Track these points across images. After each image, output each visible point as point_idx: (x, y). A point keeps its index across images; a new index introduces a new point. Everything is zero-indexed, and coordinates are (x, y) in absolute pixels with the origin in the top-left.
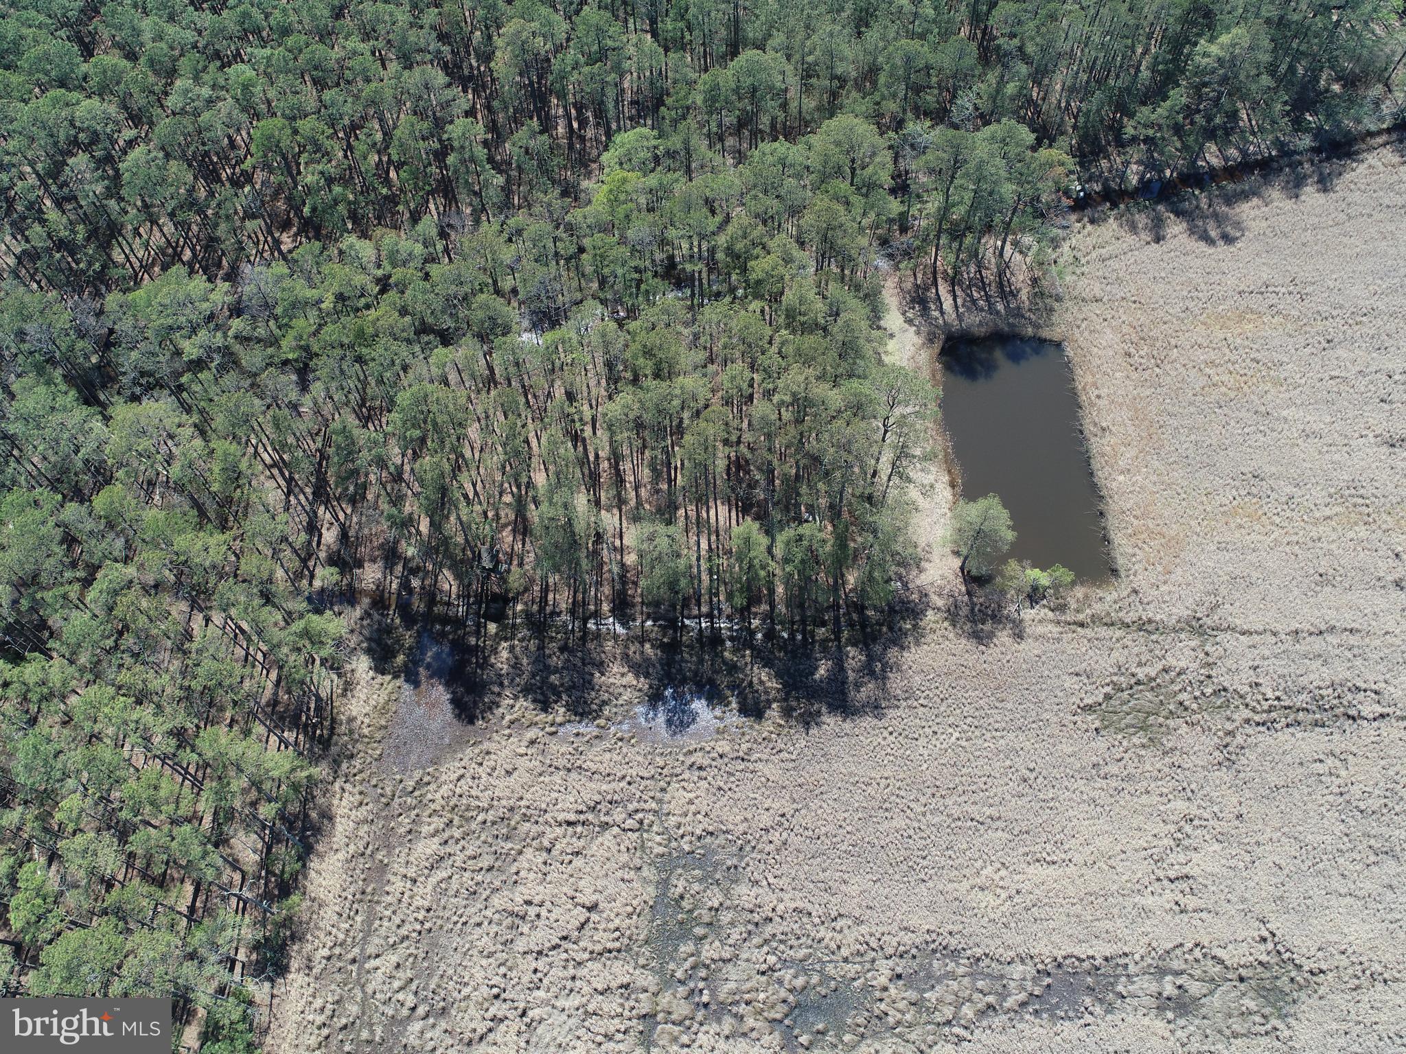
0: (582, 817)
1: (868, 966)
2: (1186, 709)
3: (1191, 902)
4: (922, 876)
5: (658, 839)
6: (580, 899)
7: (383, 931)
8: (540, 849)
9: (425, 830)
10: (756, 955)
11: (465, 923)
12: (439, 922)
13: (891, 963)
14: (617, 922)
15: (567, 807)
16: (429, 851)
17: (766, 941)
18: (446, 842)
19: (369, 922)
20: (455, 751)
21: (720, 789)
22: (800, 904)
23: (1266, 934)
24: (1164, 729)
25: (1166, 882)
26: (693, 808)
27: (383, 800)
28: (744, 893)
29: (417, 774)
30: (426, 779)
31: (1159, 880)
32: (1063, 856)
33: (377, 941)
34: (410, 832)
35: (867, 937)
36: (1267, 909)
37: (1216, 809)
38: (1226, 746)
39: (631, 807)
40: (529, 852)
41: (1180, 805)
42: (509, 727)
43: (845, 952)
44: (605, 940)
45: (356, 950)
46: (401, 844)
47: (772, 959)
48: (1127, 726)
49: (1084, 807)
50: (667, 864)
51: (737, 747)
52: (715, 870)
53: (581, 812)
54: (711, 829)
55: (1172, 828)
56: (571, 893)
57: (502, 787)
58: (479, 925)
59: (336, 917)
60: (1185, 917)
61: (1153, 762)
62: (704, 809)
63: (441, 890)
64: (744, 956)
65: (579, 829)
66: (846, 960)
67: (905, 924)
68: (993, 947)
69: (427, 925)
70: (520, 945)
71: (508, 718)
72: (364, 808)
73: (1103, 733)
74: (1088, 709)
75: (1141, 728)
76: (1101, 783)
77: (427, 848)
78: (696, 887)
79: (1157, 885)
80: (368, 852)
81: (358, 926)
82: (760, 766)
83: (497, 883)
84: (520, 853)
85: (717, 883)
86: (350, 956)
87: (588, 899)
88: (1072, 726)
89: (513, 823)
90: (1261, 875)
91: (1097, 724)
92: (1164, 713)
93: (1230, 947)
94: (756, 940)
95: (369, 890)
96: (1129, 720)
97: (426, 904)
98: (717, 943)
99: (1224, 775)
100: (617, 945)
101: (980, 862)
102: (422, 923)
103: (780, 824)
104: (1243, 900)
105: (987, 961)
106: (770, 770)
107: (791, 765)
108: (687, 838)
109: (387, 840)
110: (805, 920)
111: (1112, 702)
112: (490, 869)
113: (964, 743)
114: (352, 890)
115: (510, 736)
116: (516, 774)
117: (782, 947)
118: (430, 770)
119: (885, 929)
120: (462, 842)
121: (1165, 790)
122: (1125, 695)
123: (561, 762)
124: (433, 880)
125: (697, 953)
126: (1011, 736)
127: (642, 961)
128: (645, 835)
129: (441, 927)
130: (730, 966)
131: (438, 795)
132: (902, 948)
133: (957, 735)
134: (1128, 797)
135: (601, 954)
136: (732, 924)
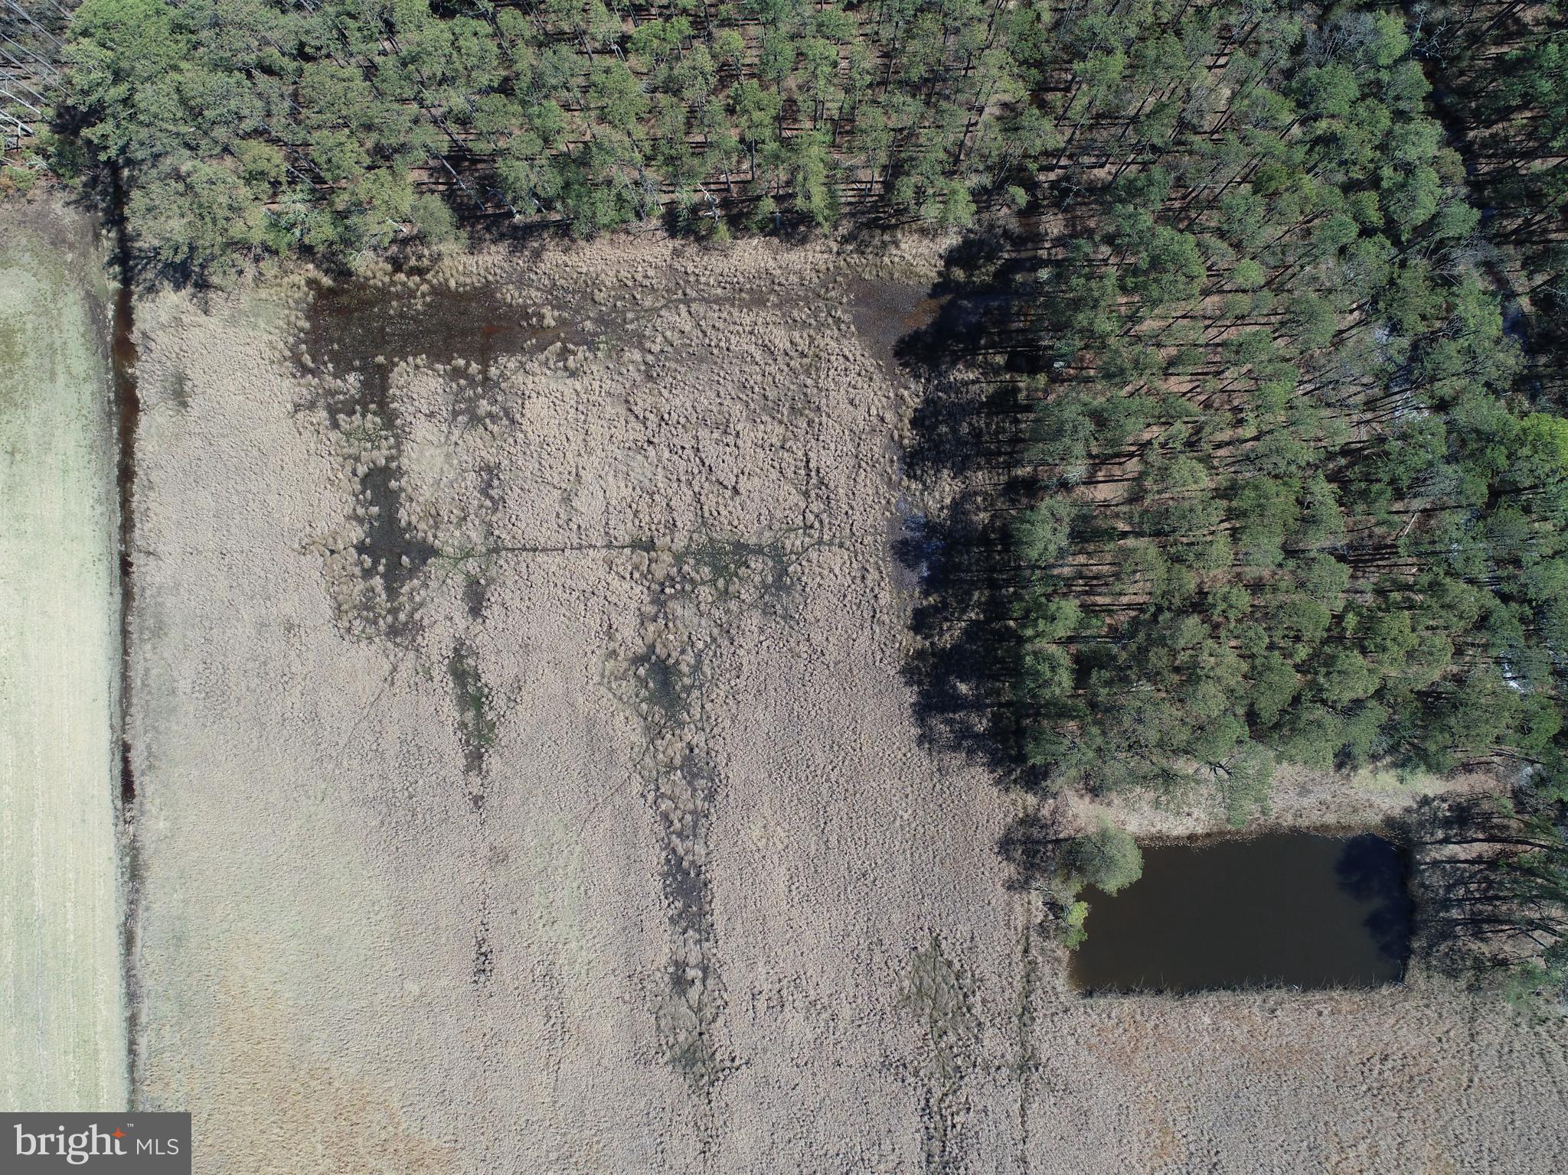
0: (813, 474)
1: (699, 725)
2: (940, 1036)
3: (761, 1004)
4: (774, 776)
5: (798, 543)
6: (743, 479)
7: (710, 314)
8: (785, 440)
9: (796, 334)
10: (704, 631)
11: (718, 383)
12: (719, 361)
13: (702, 744)
14: (724, 513)
15: (823, 459)
16: (777, 342)
17: (714, 640)
18: (787, 354)
19: (718, 300)
20: (871, 348)
21: (845, 596)
22: (745, 669)
23: (737, 1063)
24: (919, 1012)
25: (777, 986)
26: (826, 572)
27: (823, 291)
28: (753, 620)
29: (846, 317)
30: (843, 326)
31: (780, 981)
32: (796, 900)
33: (702, 310)
34: (795, 321)
35: (721, 726)
36: (758, 1068)
37: (844, 1043)
38: (904, 1066)
39: (824, 516)
40: (781, 430)
41: (846, 1012)
42: (896, 395)
43: (708, 706)
44: (709, 503)
45: (694, 294)
46: (784, 315)
47: (700, 645)
48: (921, 978)
49: (841, 926)
50: (777, 553)
51: (885, 610)
52: (772, 595)
53: (818, 472)
54: (808, 589)
55: (825, 1000)
56: (746, 472)
57: (838, 397)
58: (718, 396)
59: (718, 271)
60: (749, 997)
61: (886, 996)
62: (826, 584)
63: (744, 357)
64: (703, 622)
65: (802, 472)
66: (703, 707)
67: (733, 758)
68: (717, 832)
69: (715, 351)
70: (703, 433)
71: (906, 393)
72: (814, 275)
73: (913, 953)
74: (936, 944)
75: (919, 990)
76: (864, 945)
77: (780, 338)
78: (757, 579)
79: (776, 978)
80: (776, 288)
81: (714, 291)
82: (867, 632)
83: (752, 406)
84: (781, 422)
85: (762, 597)
86: (688, 291)
87: (741, 487)
88: (918, 925)
89: (807, 412)
90: (787, 1071)
91: (921, 950)
92: (935, 1014)
93: (726, 1030)
94: (716, 631)
95: (744, 295)
96: (927, 980)
97: (732, 347)
98: (710, 599)
99: (876, 1058)
100: (707, 514)
101: (787, 827)
102: (717, 346)
103: (815, 651)
104: (765, 1050)
105: (707, 825)
106: (863, 642)
107: (870, 661)
108: (799, 568)
109: (787, 301)
110: (734, 673)
111: (945, 968)
112: (766, 398)
113: (898, 823)
114: (742, 280)
115: (888, 398)
116: (852, 409)
117: (711, 653)
118: (853, 328)
119: (728, 740)
120: (786, 369)
121: (859, 1001)
122: (953, 981)
123: (863, 449)
124: (752, 349)
125: (703, 583)
126: (908, 868)
127: (695, 536)
128: (801, 531)
129: (716, 363)
130: (694, 610)
131: (828, 341)
132: (713, 754)
133: (906, 817)
134: (852, 967)
135: (699, 501)
136: (727, 611)
